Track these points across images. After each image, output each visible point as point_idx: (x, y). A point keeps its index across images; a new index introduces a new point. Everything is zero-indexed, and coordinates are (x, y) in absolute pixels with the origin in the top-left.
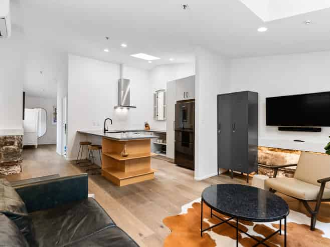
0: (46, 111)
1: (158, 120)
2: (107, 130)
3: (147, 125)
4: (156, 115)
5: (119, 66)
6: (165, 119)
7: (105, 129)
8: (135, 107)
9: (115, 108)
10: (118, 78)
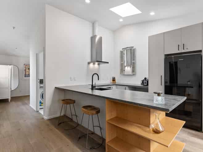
0: (18, 68)
1: (124, 75)
2: (95, 87)
3: (114, 80)
4: (122, 70)
5: (91, 24)
6: (134, 73)
7: (92, 85)
8: (108, 63)
9: (89, 63)
10: (91, 35)
